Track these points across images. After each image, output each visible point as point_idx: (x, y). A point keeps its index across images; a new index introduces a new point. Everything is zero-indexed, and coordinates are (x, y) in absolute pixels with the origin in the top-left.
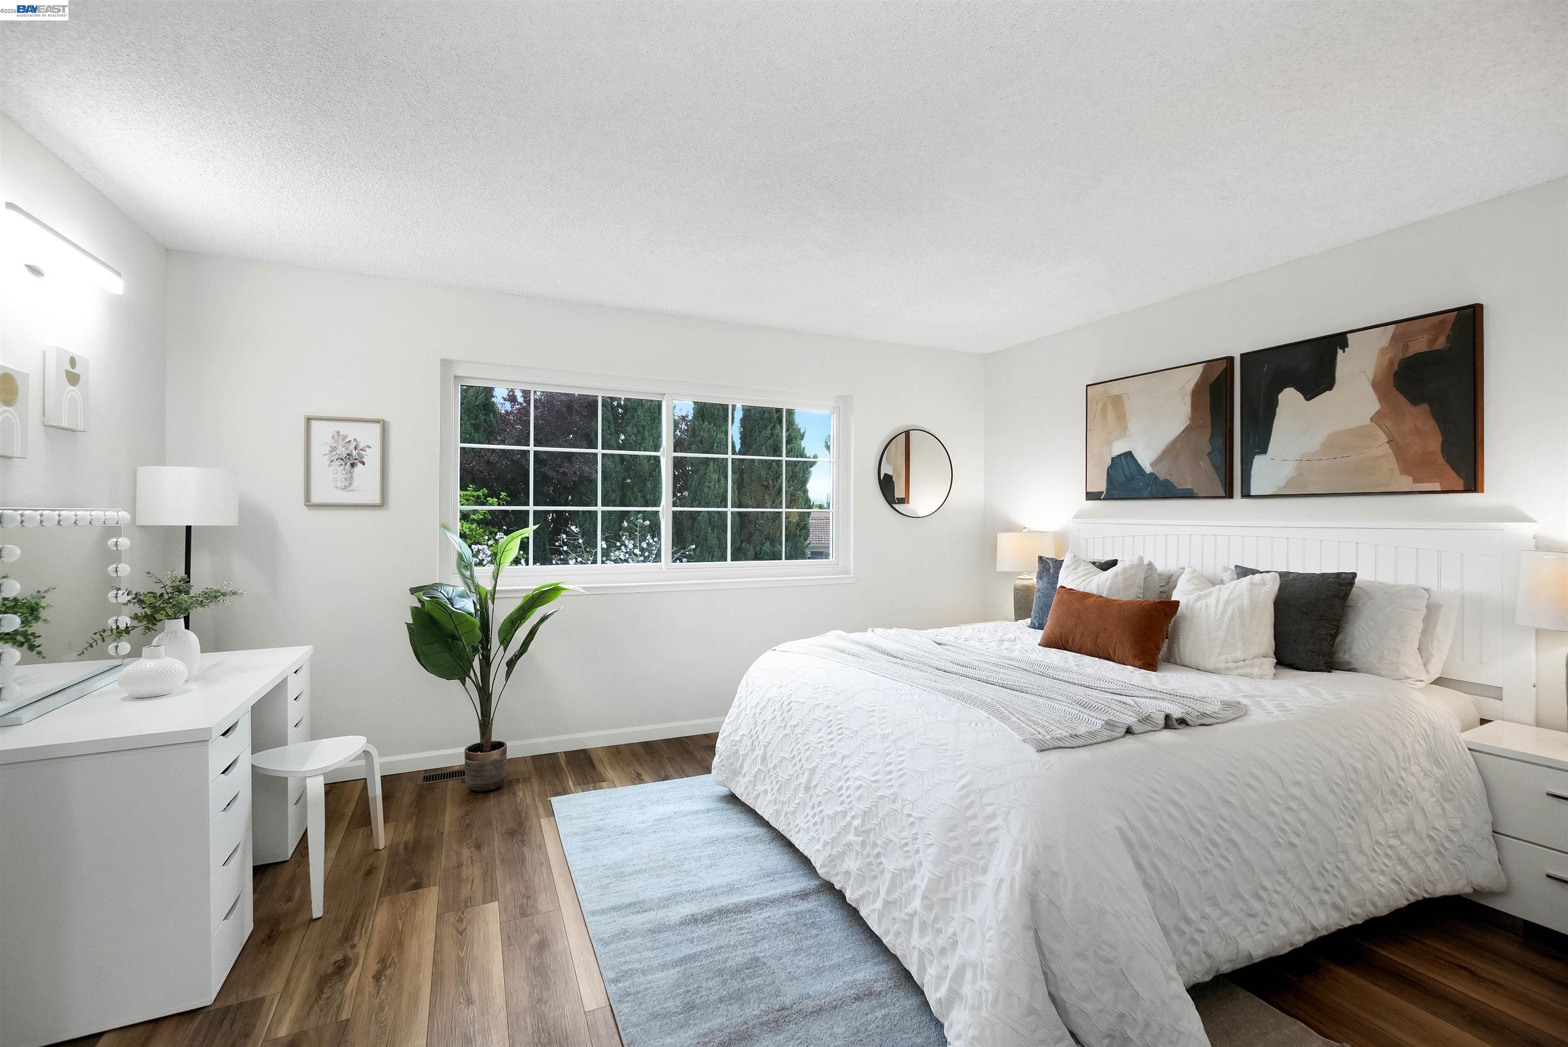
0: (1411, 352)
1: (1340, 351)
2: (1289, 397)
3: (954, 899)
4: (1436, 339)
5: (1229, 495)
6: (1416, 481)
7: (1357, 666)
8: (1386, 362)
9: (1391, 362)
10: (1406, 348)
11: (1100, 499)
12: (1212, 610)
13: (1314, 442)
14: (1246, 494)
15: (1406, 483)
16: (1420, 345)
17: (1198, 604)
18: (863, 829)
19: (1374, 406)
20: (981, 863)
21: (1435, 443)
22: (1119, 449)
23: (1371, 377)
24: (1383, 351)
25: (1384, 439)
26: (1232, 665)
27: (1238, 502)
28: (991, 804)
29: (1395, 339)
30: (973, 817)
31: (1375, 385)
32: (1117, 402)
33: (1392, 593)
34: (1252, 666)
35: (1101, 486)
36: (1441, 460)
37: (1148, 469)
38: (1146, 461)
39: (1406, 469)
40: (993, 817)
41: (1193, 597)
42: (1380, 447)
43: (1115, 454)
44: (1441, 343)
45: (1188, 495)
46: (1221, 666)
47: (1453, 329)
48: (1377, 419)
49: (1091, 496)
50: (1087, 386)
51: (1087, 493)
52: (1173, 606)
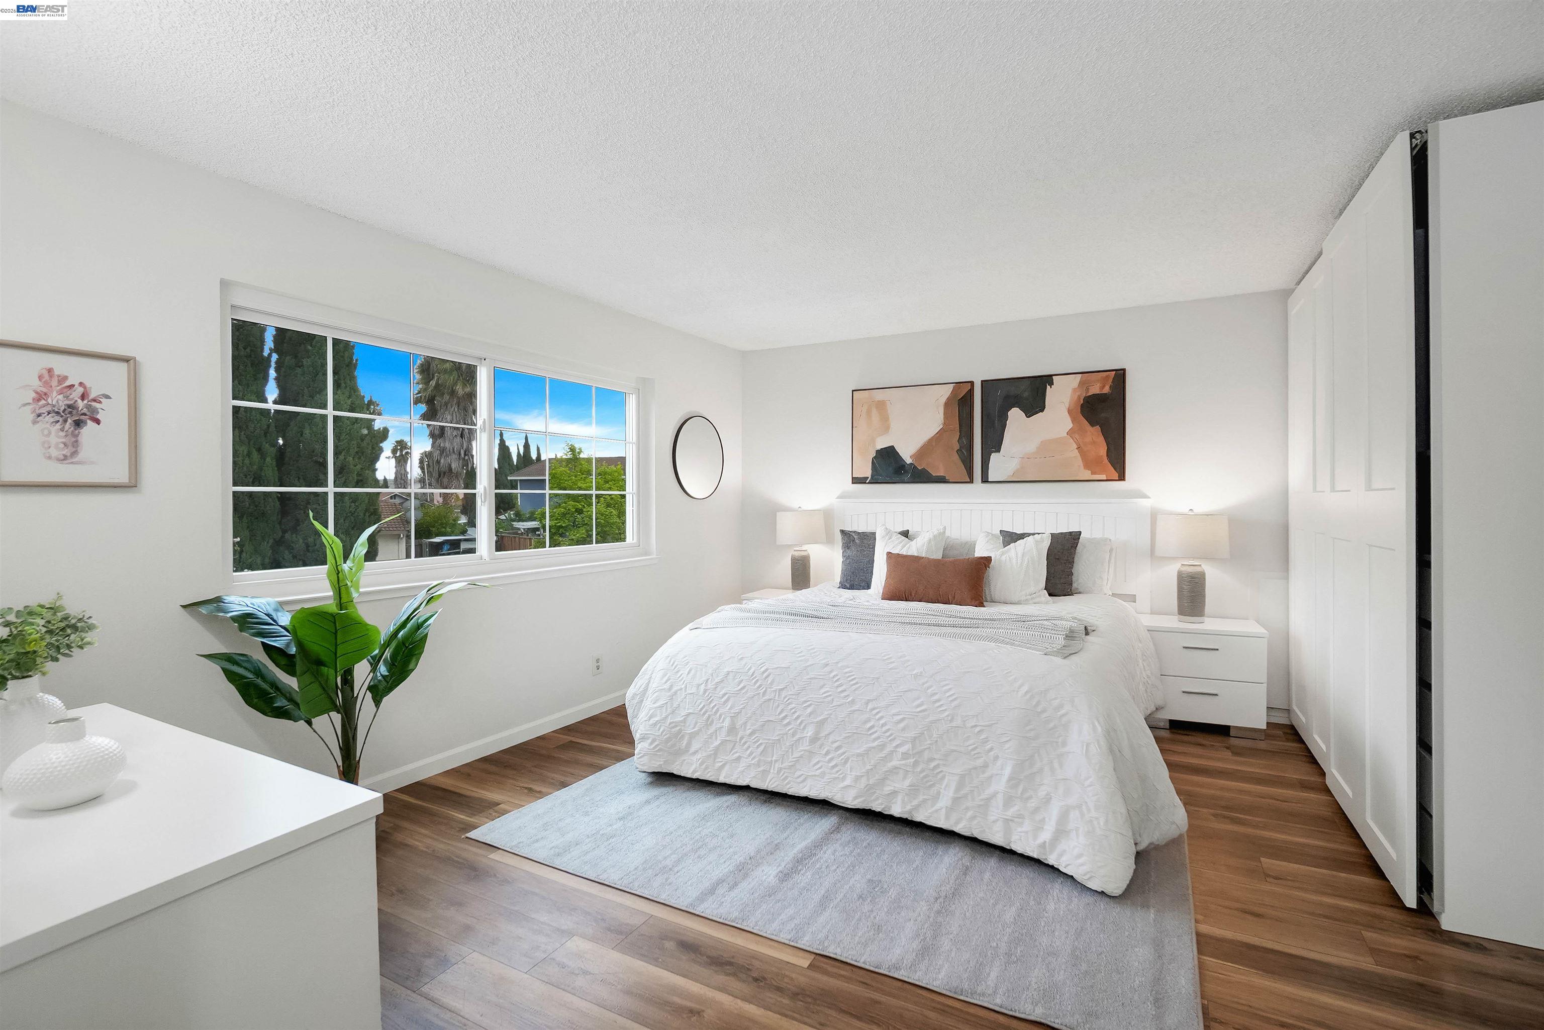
0: (1090, 394)
1: (1048, 387)
2: (1015, 415)
3: (1041, 770)
4: (1103, 387)
5: (971, 481)
6: (1093, 473)
7: (1081, 590)
8: (1076, 397)
9: (1079, 397)
10: (1087, 390)
11: (865, 483)
12: (1014, 561)
13: (1031, 447)
14: (985, 480)
15: (1087, 475)
16: (1095, 390)
17: (1003, 558)
19: (1068, 424)
20: (1060, 740)
21: (1103, 450)
22: (882, 444)
23: (1067, 405)
24: (1074, 390)
25: (1075, 446)
26: (1029, 597)
27: (978, 485)
28: (1055, 699)
29: (1081, 383)
30: (1044, 711)
31: (1070, 412)
32: (881, 406)
33: (1098, 543)
34: (1040, 596)
35: (868, 473)
36: (1106, 461)
37: (908, 461)
38: (907, 454)
39: (1087, 465)
40: (1061, 706)
41: (999, 553)
42: (1072, 452)
43: (879, 447)
44: (1107, 390)
45: (942, 480)
46: (1023, 598)
47: (1113, 382)
48: (1070, 433)
49: (856, 480)
50: (853, 391)
51: (853, 478)
52: (988, 560)
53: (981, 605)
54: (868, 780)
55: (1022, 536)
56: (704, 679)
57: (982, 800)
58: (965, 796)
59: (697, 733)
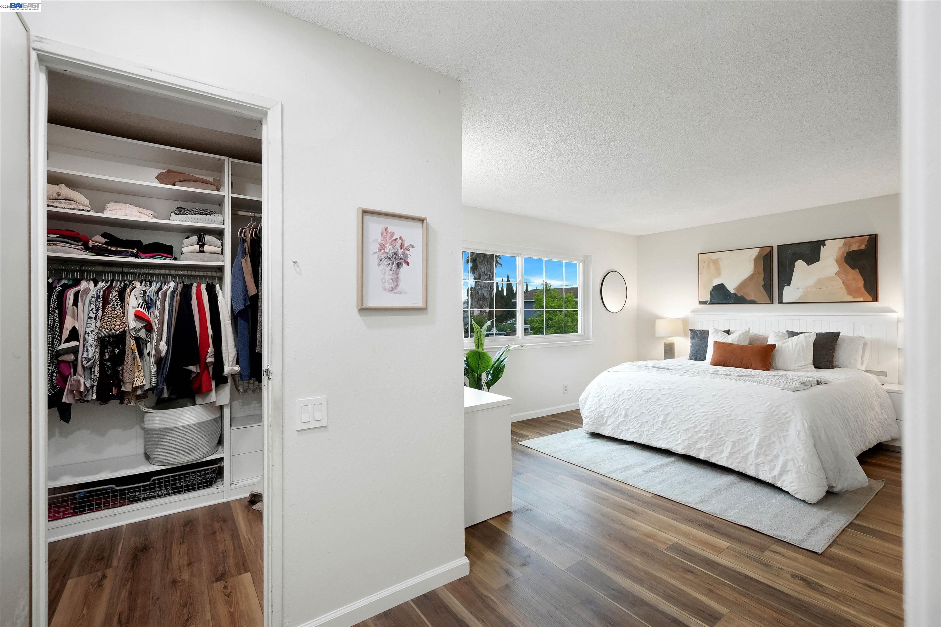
0: (851, 250)
1: (822, 247)
2: (800, 264)
4: (861, 245)
5: (772, 302)
6: (853, 298)
7: (841, 366)
8: (841, 253)
9: (843, 253)
10: (849, 248)
11: (707, 304)
12: (791, 348)
13: (811, 282)
14: (780, 302)
15: (850, 298)
16: (855, 247)
17: (784, 345)
18: (711, 430)
19: (836, 269)
20: (785, 429)
21: (861, 283)
22: (716, 282)
23: (835, 257)
24: (840, 248)
25: (841, 282)
26: (800, 368)
27: (776, 305)
28: (784, 409)
29: (845, 244)
30: (777, 415)
31: (837, 261)
32: (716, 262)
33: (852, 339)
34: (808, 368)
35: (708, 298)
36: (863, 290)
37: (732, 291)
38: (731, 288)
39: (850, 292)
40: (787, 413)
41: (781, 343)
42: (839, 284)
43: (715, 284)
44: (863, 247)
45: (753, 302)
46: (796, 368)
47: (867, 242)
48: (838, 274)
49: (701, 303)
50: (699, 254)
51: (699, 301)
52: (774, 346)
53: (768, 370)
54: (689, 441)
55: (798, 334)
56: (614, 393)
57: (744, 454)
58: (736, 452)
59: (610, 416)
